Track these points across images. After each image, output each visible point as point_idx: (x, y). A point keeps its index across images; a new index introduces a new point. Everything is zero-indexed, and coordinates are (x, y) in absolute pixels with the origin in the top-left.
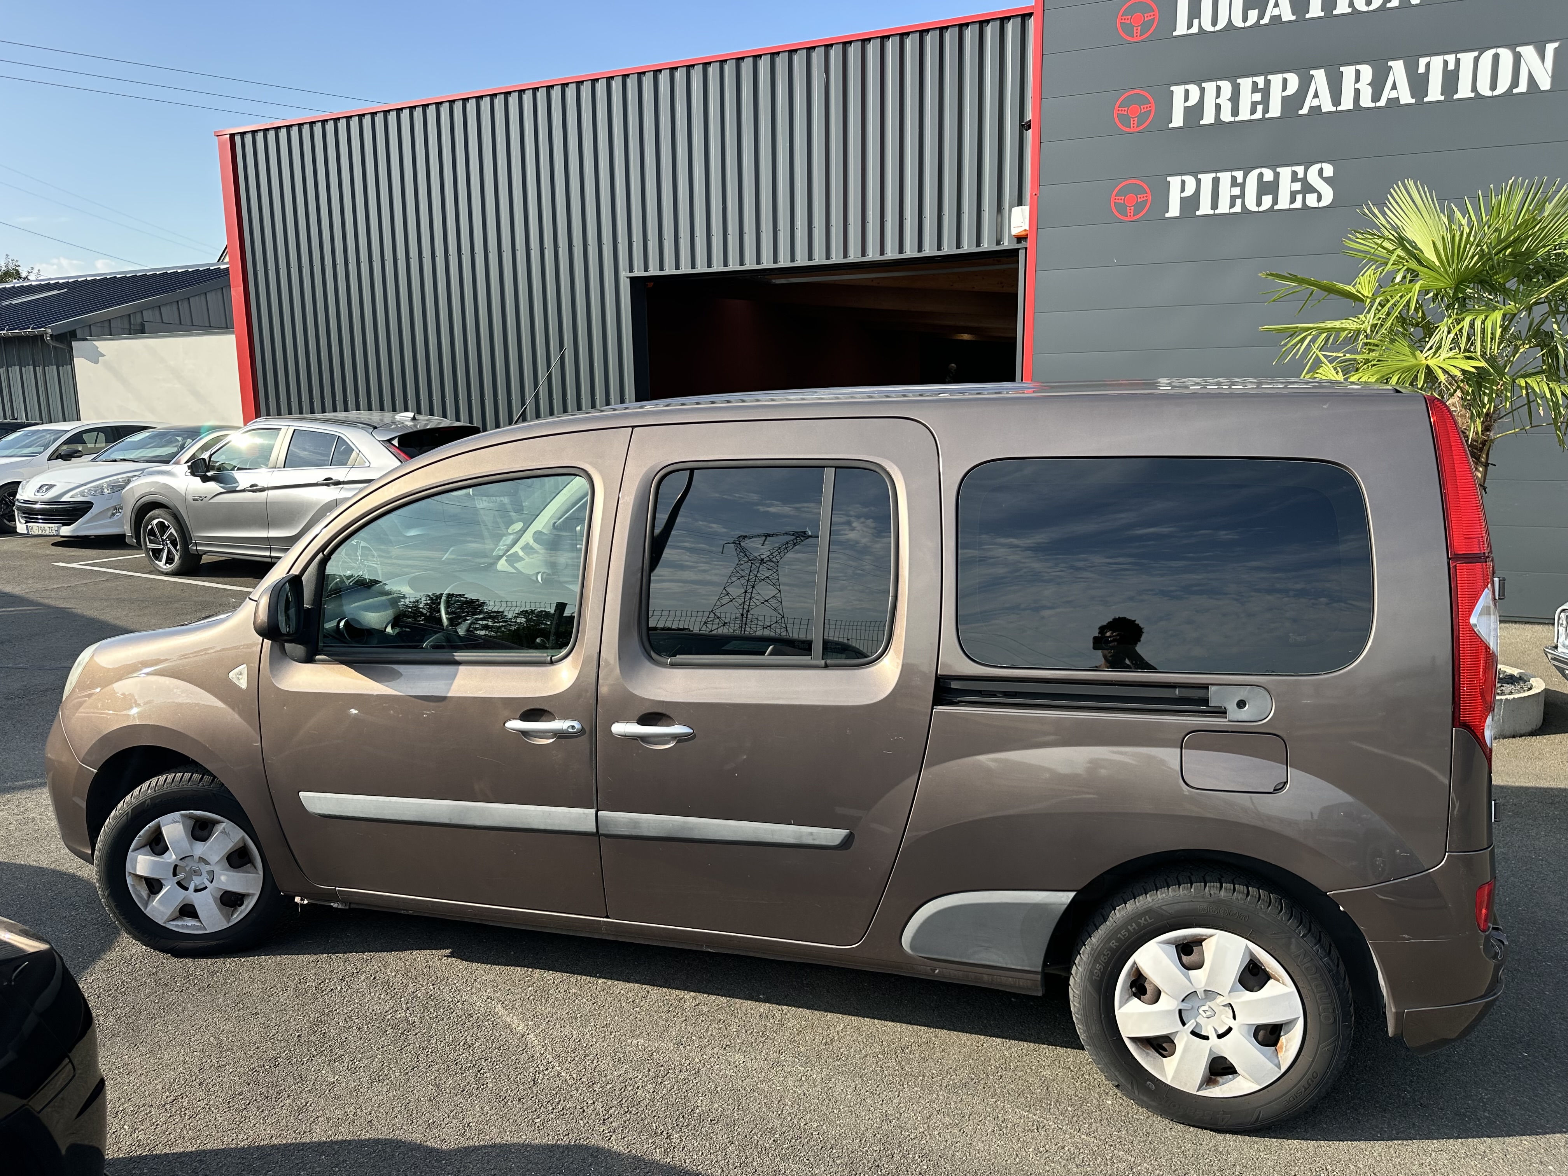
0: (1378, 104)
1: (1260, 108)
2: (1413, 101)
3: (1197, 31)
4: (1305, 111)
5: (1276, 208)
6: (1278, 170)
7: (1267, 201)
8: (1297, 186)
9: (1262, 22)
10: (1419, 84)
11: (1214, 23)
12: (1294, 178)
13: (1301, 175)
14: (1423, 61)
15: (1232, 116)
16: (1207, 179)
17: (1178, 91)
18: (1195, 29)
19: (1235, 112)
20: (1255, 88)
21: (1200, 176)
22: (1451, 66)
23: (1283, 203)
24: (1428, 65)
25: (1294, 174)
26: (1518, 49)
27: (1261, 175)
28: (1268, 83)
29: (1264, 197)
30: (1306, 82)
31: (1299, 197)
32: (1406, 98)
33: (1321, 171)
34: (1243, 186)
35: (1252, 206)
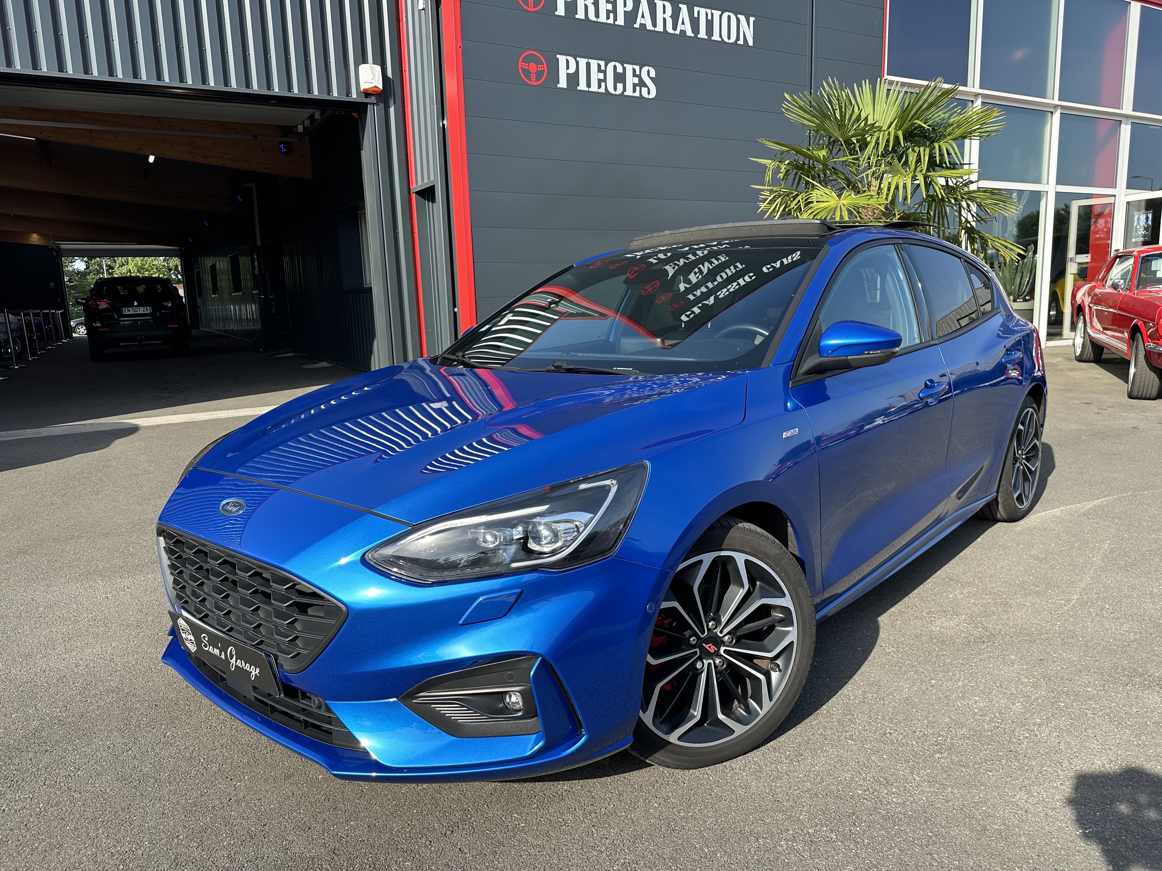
0: (676, 32)
1: (612, 15)
2: (693, 35)
4: (637, 26)
5: (625, 94)
6: (625, 65)
7: (620, 86)
8: (636, 80)
10: (695, 23)
12: (635, 75)
13: (638, 73)
14: (696, 9)
15: (596, 17)
16: (583, 62)
19: (597, 15)
21: (578, 59)
22: (709, 18)
23: (629, 92)
24: (699, 12)
25: (634, 70)
26: (739, 16)
27: (615, 67)
29: (618, 84)
30: (637, 5)
31: (638, 88)
32: (690, 33)
33: (648, 71)
34: (605, 72)
35: (611, 90)
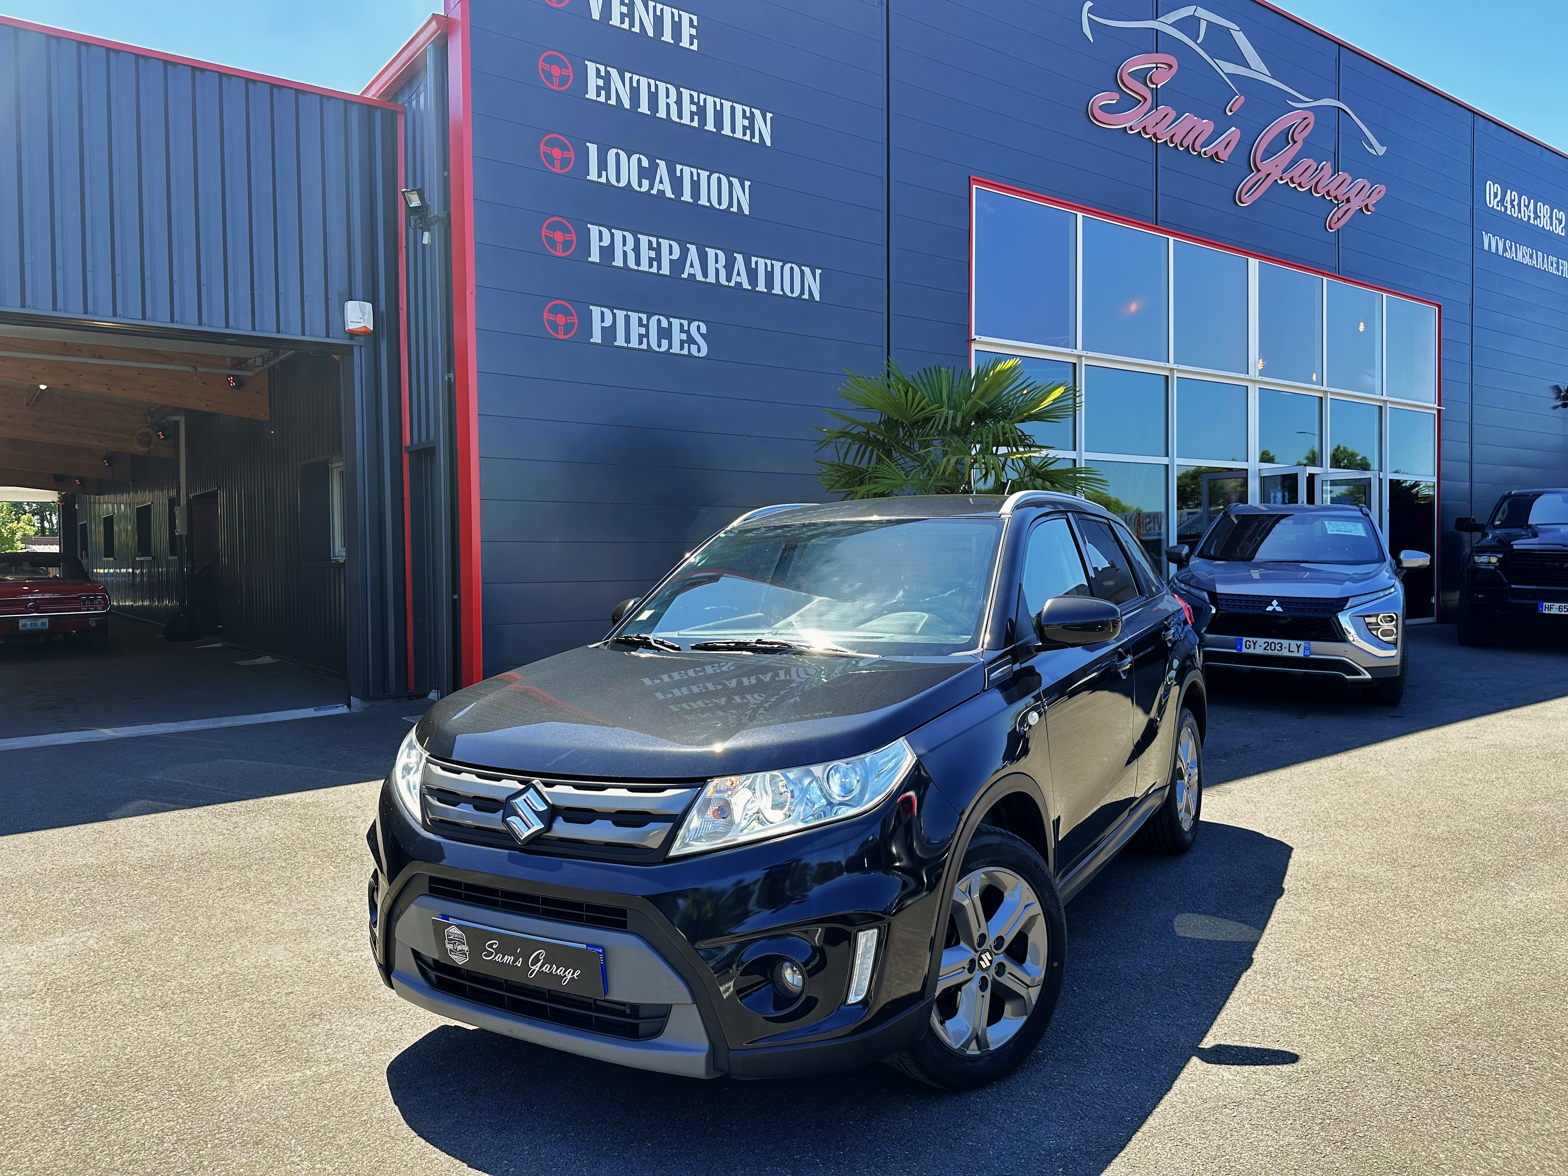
0: (730, 284)
1: (655, 263)
2: (750, 288)
3: (605, 182)
4: (685, 276)
5: (671, 351)
6: (671, 319)
7: (664, 344)
8: (684, 337)
9: (652, 192)
10: (752, 275)
11: (618, 180)
12: (682, 330)
13: (686, 328)
14: (754, 259)
15: (636, 265)
16: (620, 314)
17: (594, 230)
18: (603, 180)
19: (638, 263)
20: (650, 247)
21: (615, 311)
22: (769, 269)
23: (676, 349)
24: (756, 262)
25: (682, 325)
26: (803, 268)
27: (659, 321)
28: (659, 244)
29: (662, 340)
30: (684, 252)
31: (686, 345)
32: (746, 285)
33: (699, 327)
34: (647, 327)
35: (655, 347)
